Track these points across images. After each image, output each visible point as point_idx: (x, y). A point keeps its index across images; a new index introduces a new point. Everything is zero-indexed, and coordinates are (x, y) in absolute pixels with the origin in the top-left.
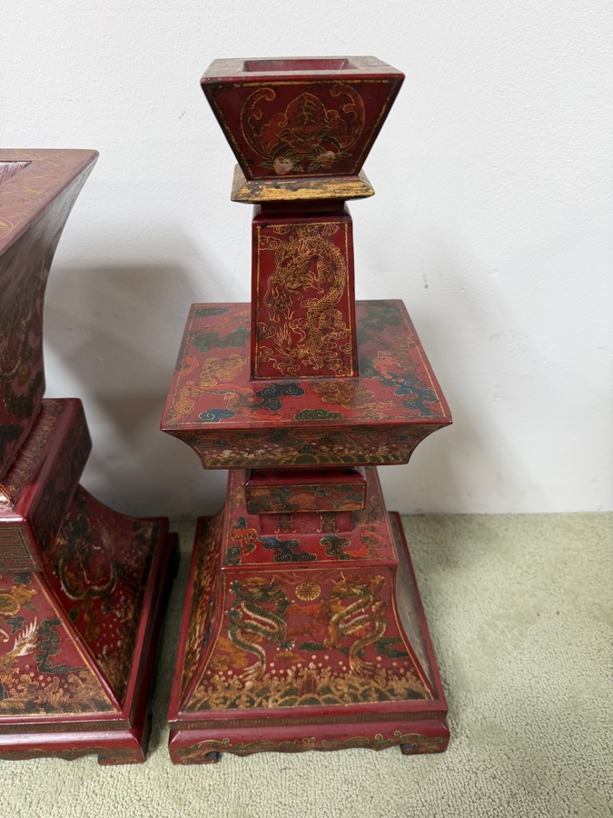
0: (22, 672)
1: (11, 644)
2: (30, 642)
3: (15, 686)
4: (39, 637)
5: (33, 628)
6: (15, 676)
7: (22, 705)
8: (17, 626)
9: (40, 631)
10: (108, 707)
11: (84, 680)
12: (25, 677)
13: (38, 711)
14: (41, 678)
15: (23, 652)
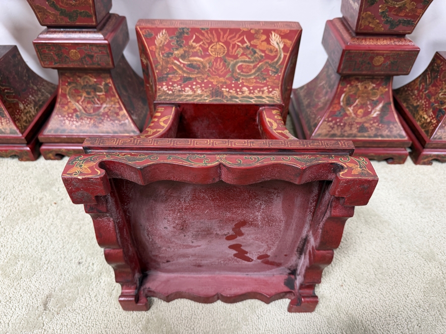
0: (374, 123)
1: (371, 111)
2: (379, 111)
3: (370, 128)
4: (382, 110)
5: (381, 106)
6: (371, 124)
7: (372, 135)
8: (374, 104)
9: (383, 107)
10: (404, 137)
11: (396, 127)
12: (374, 125)
13: (378, 137)
14: (380, 125)
15: (375, 115)
